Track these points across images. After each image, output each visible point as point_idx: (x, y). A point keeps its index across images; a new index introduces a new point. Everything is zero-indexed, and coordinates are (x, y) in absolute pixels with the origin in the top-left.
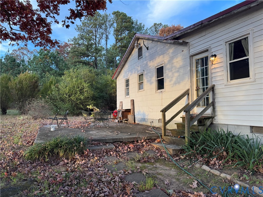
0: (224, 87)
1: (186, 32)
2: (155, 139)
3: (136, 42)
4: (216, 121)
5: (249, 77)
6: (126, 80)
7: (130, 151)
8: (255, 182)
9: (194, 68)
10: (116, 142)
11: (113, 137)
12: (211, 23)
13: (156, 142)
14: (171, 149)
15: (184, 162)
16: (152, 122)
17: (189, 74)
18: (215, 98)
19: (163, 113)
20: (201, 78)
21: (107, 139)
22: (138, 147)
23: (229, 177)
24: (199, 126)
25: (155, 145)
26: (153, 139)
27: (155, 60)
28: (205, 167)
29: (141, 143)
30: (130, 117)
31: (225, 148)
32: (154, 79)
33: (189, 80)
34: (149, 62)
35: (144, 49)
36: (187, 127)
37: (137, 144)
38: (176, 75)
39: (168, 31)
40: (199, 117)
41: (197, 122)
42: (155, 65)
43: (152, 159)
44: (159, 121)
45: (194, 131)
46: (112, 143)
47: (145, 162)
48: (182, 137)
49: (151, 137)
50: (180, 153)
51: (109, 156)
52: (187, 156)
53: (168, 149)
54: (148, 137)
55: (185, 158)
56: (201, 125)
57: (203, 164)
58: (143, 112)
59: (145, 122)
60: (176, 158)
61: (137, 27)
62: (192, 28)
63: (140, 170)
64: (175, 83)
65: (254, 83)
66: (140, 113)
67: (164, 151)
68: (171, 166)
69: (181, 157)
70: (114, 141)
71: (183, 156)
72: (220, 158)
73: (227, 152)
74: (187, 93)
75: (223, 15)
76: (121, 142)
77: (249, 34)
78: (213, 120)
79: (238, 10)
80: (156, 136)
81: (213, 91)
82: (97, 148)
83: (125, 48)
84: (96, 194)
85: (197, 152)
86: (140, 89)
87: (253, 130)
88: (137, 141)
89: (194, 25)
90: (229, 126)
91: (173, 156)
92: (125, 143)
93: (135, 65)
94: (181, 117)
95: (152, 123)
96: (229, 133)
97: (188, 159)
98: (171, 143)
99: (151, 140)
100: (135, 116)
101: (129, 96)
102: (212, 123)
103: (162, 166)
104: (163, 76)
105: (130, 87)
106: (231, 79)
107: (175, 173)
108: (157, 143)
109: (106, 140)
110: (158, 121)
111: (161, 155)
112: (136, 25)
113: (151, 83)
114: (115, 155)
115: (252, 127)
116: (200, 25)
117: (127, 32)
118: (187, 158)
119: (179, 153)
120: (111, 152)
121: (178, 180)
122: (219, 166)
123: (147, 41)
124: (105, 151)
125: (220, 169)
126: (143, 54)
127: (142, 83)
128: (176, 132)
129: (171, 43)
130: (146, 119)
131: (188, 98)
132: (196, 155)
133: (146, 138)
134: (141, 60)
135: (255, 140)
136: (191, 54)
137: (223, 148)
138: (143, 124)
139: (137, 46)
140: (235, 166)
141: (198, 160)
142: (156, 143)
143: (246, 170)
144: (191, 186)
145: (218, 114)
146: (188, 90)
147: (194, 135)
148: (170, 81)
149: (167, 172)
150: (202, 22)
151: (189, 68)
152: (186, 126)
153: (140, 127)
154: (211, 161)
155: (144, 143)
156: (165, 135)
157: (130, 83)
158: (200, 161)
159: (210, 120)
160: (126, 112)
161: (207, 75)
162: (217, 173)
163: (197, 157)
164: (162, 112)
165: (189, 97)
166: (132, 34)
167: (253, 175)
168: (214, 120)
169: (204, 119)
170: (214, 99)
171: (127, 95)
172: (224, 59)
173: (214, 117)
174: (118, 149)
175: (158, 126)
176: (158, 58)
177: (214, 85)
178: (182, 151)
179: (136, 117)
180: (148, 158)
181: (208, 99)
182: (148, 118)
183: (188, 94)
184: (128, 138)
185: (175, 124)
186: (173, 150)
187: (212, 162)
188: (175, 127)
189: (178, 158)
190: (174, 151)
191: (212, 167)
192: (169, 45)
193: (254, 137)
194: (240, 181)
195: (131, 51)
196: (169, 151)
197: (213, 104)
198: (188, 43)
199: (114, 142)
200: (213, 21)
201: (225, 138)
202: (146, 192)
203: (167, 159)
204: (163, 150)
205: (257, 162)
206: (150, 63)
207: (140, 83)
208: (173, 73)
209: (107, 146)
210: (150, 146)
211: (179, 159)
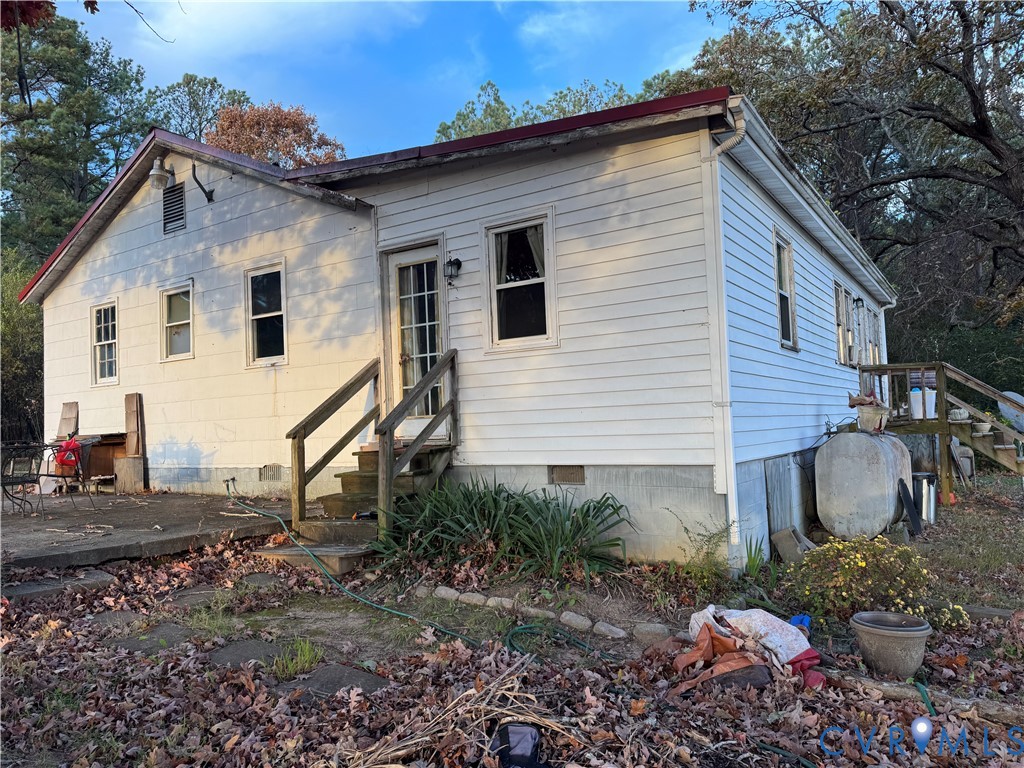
0: (484, 358)
1: (366, 172)
2: (264, 539)
3: (157, 163)
4: (461, 457)
5: (545, 333)
6: (99, 312)
7: (179, 587)
8: (566, 603)
9: (394, 294)
10: (110, 561)
11: (95, 544)
12: (447, 162)
13: (271, 545)
14: (334, 558)
15: (380, 590)
16: (233, 479)
17: (378, 311)
18: (458, 389)
19: (296, 440)
20: (414, 326)
21: (71, 551)
22: (207, 569)
23: (507, 603)
24: (415, 475)
25: (271, 556)
26: (255, 537)
27: (245, 245)
28: (443, 591)
29: (215, 554)
30: (124, 467)
31: (491, 530)
32: (242, 316)
33: (378, 332)
34: (217, 249)
35: (193, 197)
36: (384, 482)
37: (201, 560)
38: (332, 308)
39: (258, 124)
40: (417, 449)
41: (408, 465)
42: (246, 263)
43: (274, 599)
44: (261, 474)
45: (402, 493)
46: (96, 567)
47: (250, 610)
48: (366, 516)
49: (252, 531)
50: (364, 567)
51: (99, 613)
52: (386, 572)
53: (322, 558)
54: (239, 530)
55: (381, 578)
56: (421, 474)
57: (436, 586)
58: (189, 444)
59: (197, 485)
60: (352, 583)
61: (109, 74)
62: (388, 165)
63: (251, 633)
64: (328, 338)
65: (557, 351)
66: (175, 449)
67: (307, 568)
68: (343, 608)
69: (370, 576)
70: (106, 560)
71: (373, 572)
72: (478, 562)
73: (496, 540)
74: (371, 374)
75: (482, 148)
76: (133, 560)
77: (546, 216)
78: (451, 455)
79: (521, 145)
80: (266, 526)
81: (453, 368)
82: (40, 589)
83: (47, 156)
84: (131, 719)
85: (417, 552)
86: (171, 349)
87: (555, 476)
88: (200, 550)
89: (394, 154)
90: (497, 470)
91: (342, 578)
92: (151, 560)
93: (148, 252)
94: (354, 454)
95: (230, 483)
96: (499, 490)
97: (391, 578)
98: (327, 540)
99: (250, 540)
100: (150, 462)
101: (114, 379)
102: (449, 467)
103: (312, 613)
104: (280, 310)
105: (123, 341)
106: (501, 337)
107: (361, 621)
108: (275, 548)
109: (68, 556)
110: (256, 474)
111: (302, 583)
112: (104, 65)
113: (227, 330)
114: (126, 606)
115: (552, 468)
116: (414, 161)
117: (57, 85)
118: (388, 576)
119: (360, 566)
120: (106, 599)
121: (377, 636)
122: (479, 581)
123: (206, 166)
124: (78, 596)
125: (483, 589)
126: (189, 216)
127: (181, 330)
128: (341, 503)
129: (311, 197)
130: (203, 472)
131: (376, 388)
132: (414, 562)
133: (232, 535)
134: (181, 236)
135: (561, 500)
136: (384, 247)
137: (488, 531)
138: (190, 490)
139: (160, 179)
140: (518, 574)
141: (420, 576)
142: (269, 549)
143: (545, 580)
144: (419, 641)
145: (467, 437)
146: (376, 363)
147: (406, 503)
148: (310, 328)
149: (337, 624)
150: (419, 153)
151: (378, 292)
152: (381, 476)
153: (179, 502)
154: (459, 572)
155: (228, 554)
156: (302, 518)
157: (121, 321)
158: (428, 579)
159: (446, 455)
160: (102, 449)
161: (432, 318)
162: (477, 599)
163: (419, 568)
164: (294, 438)
165: (378, 386)
166: (83, 98)
167: (561, 587)
168: (454, 455)
169: (428, 454)
170: (455, 393)
171: (103, 376)
172: (482, 277)
173: (455, 446)
174: (130, 586)
175: (256, 494)
176: (260, 239)
177: (455, 351)
178: (370, 558)
179: (155, 466)
180: (257, 596)
181: (435, 392)
182: (214, 466)
183: (376, 378)
184: (162, 543)
185: (336, 476)
186: (341, 559)
187: (461, 575)
188: (336, 487)
189: (357, 582)
190: (345, 563)
191: (461, 588)
192: (300, 200)
193: (560, 495)
194: (535, 606)
195: (127, 191)
196: (327, 565)
197: (453, 408)
198: (372, 206)
199: (103, 563)
200: (452, 158)
201: (491, 503)
202: (302, 677)
203: (322, 591)
204: (305, 565)
205: (569, 555)
206: (220, 253)
207: (170, 327)
208: (319, 302)
209: (82, 577)
210: (252, 562)
211: (363, 584)
